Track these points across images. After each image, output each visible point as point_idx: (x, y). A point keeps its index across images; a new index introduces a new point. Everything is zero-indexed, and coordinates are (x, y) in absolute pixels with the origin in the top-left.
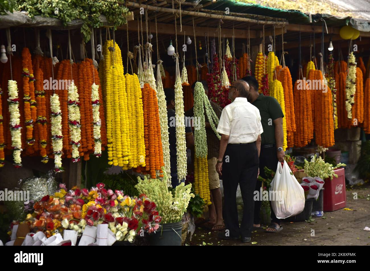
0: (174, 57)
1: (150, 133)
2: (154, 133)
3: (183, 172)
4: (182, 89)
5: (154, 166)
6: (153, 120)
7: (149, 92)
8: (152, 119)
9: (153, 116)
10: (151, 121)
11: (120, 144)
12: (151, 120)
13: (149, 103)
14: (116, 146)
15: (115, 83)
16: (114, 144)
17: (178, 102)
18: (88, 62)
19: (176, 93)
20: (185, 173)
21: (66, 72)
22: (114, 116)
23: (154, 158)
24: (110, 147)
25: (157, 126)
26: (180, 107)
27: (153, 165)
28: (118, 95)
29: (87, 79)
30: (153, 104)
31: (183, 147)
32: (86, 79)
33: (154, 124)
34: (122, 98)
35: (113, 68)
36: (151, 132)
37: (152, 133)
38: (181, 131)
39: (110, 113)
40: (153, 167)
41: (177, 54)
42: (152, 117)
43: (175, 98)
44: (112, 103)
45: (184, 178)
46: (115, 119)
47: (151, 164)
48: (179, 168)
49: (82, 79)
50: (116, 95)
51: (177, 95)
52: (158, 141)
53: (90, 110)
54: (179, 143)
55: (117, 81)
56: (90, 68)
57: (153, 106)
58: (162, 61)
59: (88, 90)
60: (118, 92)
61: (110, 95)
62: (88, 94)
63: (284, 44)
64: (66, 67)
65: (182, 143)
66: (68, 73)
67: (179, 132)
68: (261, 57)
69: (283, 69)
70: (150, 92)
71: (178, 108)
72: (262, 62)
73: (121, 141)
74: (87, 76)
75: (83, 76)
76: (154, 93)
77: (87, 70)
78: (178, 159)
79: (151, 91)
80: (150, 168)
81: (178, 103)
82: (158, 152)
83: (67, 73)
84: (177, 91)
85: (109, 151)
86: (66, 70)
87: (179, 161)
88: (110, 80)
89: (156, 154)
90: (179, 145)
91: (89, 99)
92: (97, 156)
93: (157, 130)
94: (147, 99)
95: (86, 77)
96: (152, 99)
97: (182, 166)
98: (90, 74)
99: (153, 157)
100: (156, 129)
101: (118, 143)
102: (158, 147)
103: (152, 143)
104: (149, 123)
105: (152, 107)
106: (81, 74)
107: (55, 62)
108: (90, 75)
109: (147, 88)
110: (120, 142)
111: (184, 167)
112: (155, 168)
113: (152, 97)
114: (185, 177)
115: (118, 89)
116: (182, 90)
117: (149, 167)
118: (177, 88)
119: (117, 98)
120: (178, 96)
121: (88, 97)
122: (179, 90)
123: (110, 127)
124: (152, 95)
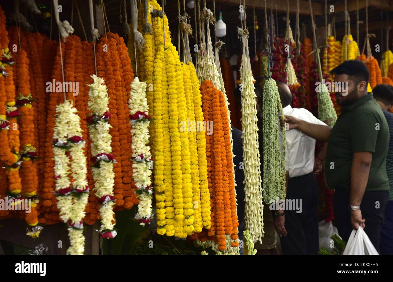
0: (240, 36)
1: (215, 168)
2: (222, 169)
3: (257, 230)
4: (255, 90)
5: (224, 228)
6: (220, 146)
7: (212, 96)
8: (218, 144)
9: (220, 138)
10: (217, 148)
11: (181, 195)
12: (216, 146)
13: (213, 115)
14: (174, 198)
15: (170, 78)
16: (167, 193)
17: (249, 112)
18: (113, 39)
19: (244, 97)
20: (260, 232)
21: (72, 58)
22: (169, 141)
23: (223, 212)
24: (161, 201)
25: (226, 156)
26: (252, 121)
27: (221, 225)
28: (176, 101)
29: (114, 71)
30: (219, 116)
31: (258, 187)
32: (112, 72)
33: (222, 153)
34: (183, 106)
35: (165, 49)
36: (216, 166)
37: (219, 168)
38: (253, 162)
39: (162, 135)
40: (221, 230)
41: (245, 31)
42: (218, 141)
43: (243, 105)
44: (164, 116)
45: (258, 241)
46: (171, 146)
47: (218, 224)
48: (250, 224)
49: (104, 72)
50: (173, 101)
51: (246, 100)
52: (228, 182)
53: (118, 131)
54: (250, 181)
55: (175, 74)
56: (117, 50)
57: (220, 120)
58: (224, 43)
59: (115, 91)
60: (176, 96)
61: (161, 101)
62: (116, 100)
63: (360, 24)
64: (71, 49)
65: (255, 181)
66: (75, 61)
67: (250, 163)
68: (332, 43)
69: (368, 60)
70: (214, 96)
71: (248, 123)
72: (334, 51)
73: (183, 188)
74: (113, 65)
75: (106, 66)
76: (220, 97)
77: (112, 55)
78: (248, 209)
79: (215, 94)
80: (216, 231)
81: (249, 114)
82: (229, 202)
83: (73, 61)
84: (247, 93)
85: (159, 208)
86: (72, 56)
87: (250, 213)
88: (161, 73)
89: (226, 205)
90: (249, 186)
91: (117, 109)
92: (143, 224)
93: (227, 164)
94: (209, 107)
95: (112, 68)
96: (219, 108)
97: (256, 221)
98: (117, 61)
99: (221, 211)
100: (225, 161)
101: (178, 193)
102: (228, 193)
103: (219, 187)
104: (214, 151)
105: (219, 122)
106: (101, 63)
107: (67, 32)
108: (119, 63)
109: (208, 88)
110: (181, 191)
111: (260, 223)
112: (225, 230)
113: (219, 104)
114: (260, 240)
115: (176, 89)
116: (254, 92)
117: (213, 229)
118: (245, 89)
119: (174, 107)
120: (248, 102)
121: (116, 106)
122: (250, 91)
123: (162, 162)
124: (218, 100)
